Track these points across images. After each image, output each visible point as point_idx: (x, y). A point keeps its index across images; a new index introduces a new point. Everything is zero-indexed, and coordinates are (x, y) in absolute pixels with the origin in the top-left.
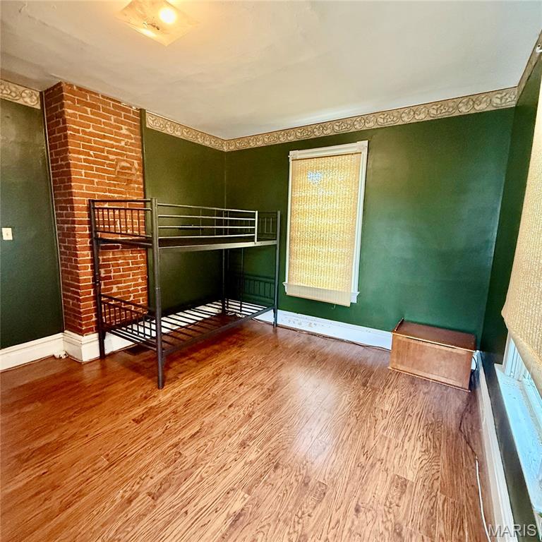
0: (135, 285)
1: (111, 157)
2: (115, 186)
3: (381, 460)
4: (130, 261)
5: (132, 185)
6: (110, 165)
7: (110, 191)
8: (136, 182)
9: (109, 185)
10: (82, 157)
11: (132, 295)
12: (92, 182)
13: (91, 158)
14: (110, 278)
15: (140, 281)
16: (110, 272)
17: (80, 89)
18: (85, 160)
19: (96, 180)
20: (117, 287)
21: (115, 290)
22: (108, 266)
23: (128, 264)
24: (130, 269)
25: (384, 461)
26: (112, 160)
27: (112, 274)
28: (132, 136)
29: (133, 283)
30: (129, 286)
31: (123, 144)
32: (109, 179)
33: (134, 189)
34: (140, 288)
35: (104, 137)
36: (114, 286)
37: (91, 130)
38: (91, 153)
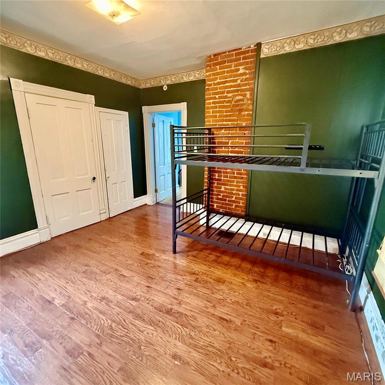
0: (237, 190)
1: (229, 95)
2: (230, 116)
3: (100, 345)
4: (236, 172)
5: (243, 113)
6: (228, 102)
7: (226, 121)
8: (247, 110)
9: (226, 116)
10: (211, 101)
11: (234, 196)
12: (216, 116)
13: (217, 100)
14: (220, 180)
15: (242, 188)
16: (221, 176)
17: (215, 55)
18: (214, 103)
19: (218, 114)
20: (224, 188)
21: (223, 189)
22: (220, 172)
23: (234, 173)
24: (235, 178)
25: (99, 346)
26: (230, 97)
27: (222, 178)
28: (247, 72)
29: (236, 188)
30: (233, 190)
31: (239, 82)
32: (226, 112)
33: (244, 115)
34: (241, 193)
35: (226, 82)
36: (223, 187)
37: (218, 80)
38: (217, 97)
